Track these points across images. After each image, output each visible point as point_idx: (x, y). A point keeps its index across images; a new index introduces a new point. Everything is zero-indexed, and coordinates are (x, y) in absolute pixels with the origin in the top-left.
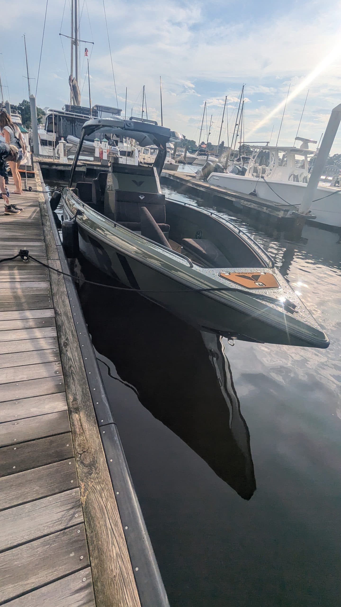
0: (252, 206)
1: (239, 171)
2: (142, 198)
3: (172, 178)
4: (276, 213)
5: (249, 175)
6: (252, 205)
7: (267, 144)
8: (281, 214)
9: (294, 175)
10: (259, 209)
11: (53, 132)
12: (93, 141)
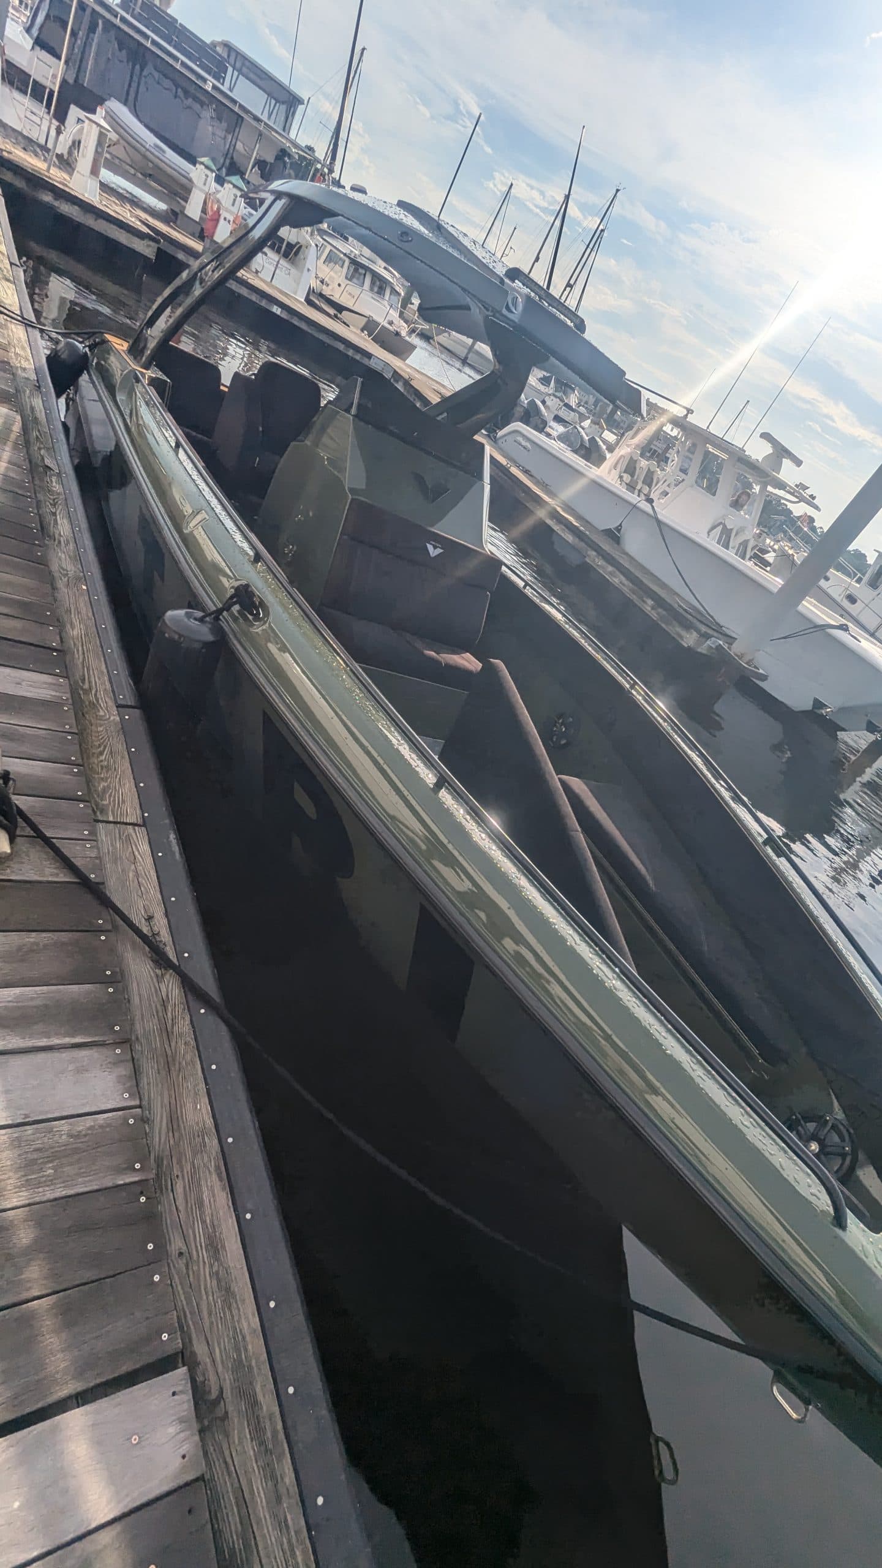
0: (615, 581)
1: (582, 445)
2: (433, 551)
3: (400, 386)
4: (675, 629)
5: (609, 472)
6: (615, 577)
7: (687, 415)
8: (689, 639)
9: (725, 526)
10: (634, 597)
11: (59, 58)
12: (193, 160)
